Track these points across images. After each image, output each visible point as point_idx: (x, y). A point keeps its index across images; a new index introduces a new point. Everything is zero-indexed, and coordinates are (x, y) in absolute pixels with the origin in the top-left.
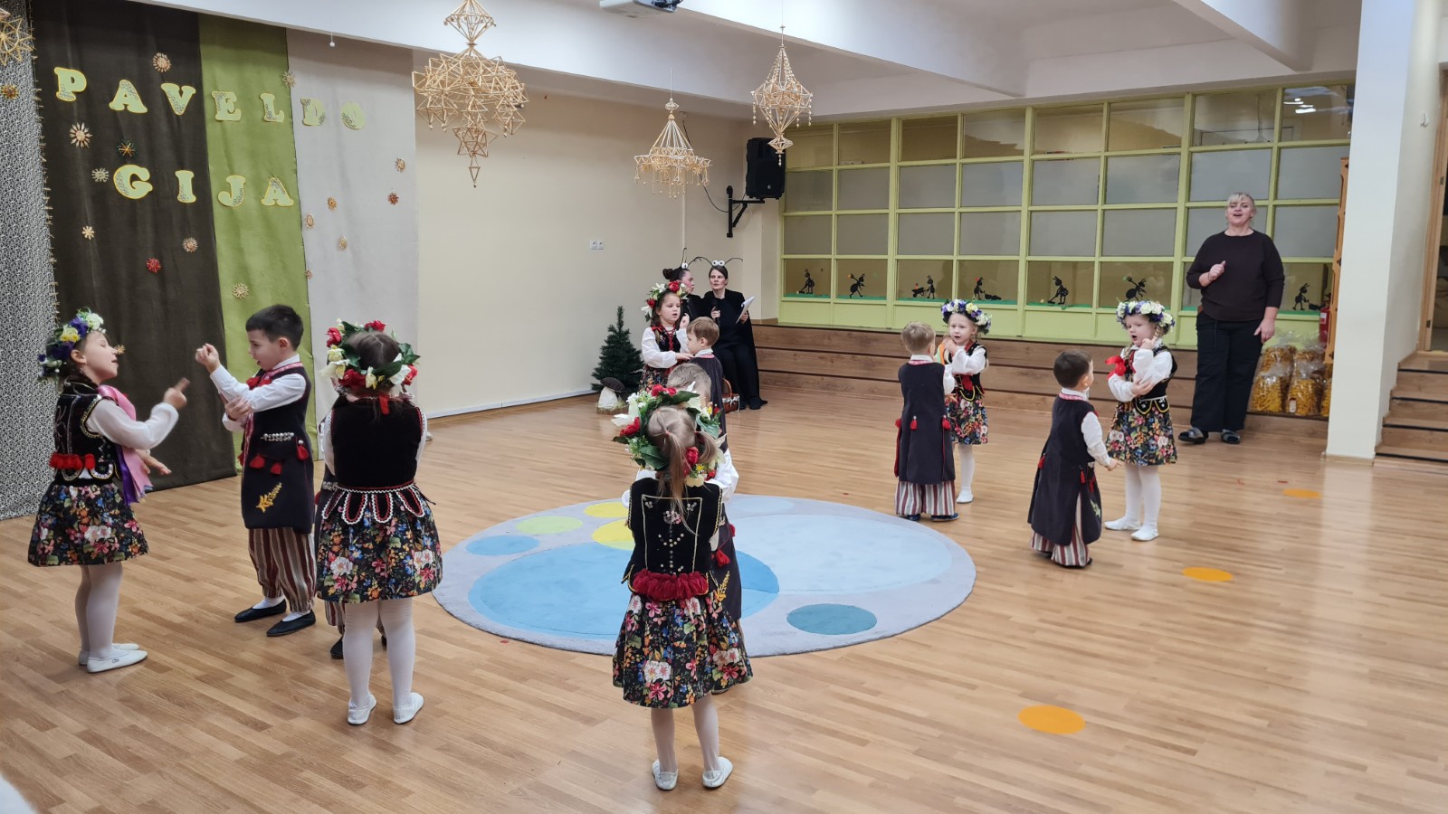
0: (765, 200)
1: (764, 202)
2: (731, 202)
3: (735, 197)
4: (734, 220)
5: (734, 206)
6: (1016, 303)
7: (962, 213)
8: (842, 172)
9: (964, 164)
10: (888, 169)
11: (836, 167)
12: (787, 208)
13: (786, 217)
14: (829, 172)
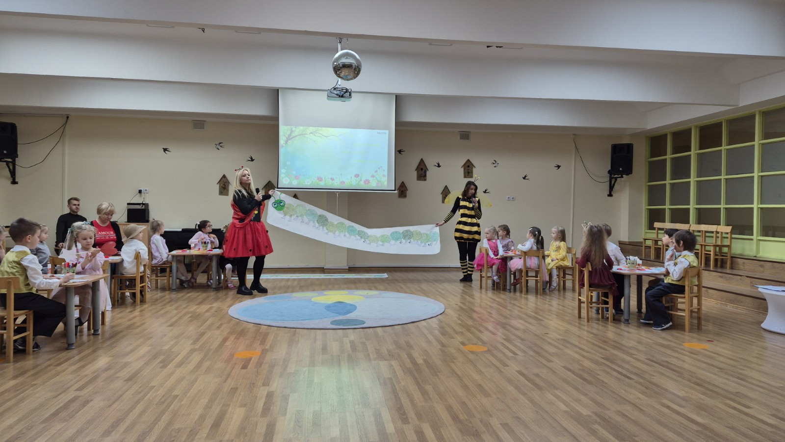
0: (623, 176)
1: (623, 177)
5: (612, 179)
6: (752, 235)
7: (726, 179)
8: (674, 160)
9: (727, 150)
10: (690, 156)
11: (669, 156)
12: (651, 180)
13: (650, 186)
14: (665, 160)
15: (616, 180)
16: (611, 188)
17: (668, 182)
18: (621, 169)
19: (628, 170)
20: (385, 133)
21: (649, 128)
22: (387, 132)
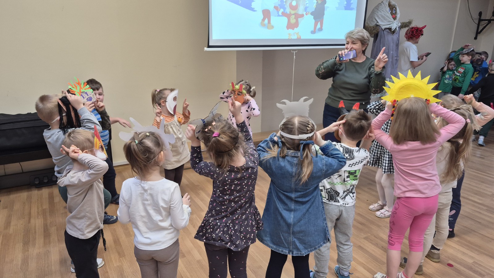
2: (480, 20)
3: (482, 18)
4: (479, 30)
5: (482, 23)
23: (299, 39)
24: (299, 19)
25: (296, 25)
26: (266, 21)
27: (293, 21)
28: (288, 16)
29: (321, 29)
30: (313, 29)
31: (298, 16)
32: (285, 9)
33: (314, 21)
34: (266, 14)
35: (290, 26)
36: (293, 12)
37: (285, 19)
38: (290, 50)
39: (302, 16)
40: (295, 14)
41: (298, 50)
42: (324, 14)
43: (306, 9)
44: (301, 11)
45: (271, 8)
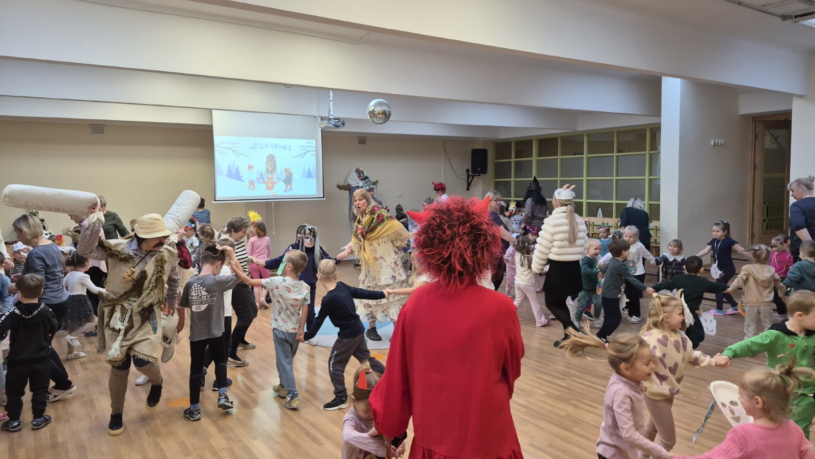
0: (480, 175)
3: (469, 173)
5: (469, 177)
7: (561, 180)
8: (516, 162)
9: (561, 159)
10: (532, 160)
11: (513, 160)
12: (496, 177)
13: (495, 181)
14: (511, 162)
15: (473, 177)
16: (469, 184)
17: (513, 179)
18: (479, 169)
19: (484, 171)
20: (313, 143)
21: (501, 138)
22: (314, 141)
23: (276, 195)
24: (274, 185)
25: (272, 188)
26: (252, 186)
27: (270, 185)
28: (267, 183)
29: (291, 189)
30: (285, 189)
31: (273, 183)
32: (263, 179)
33: (285, 185)
34: (252, 183)
35: (268, 188)
36: (269, 181)
37: (264, 186)
38: (270, 202)
39: (276, 183)
40: (271, 182)
41: (276, 202)
42: (291, 181)
43: (278, 179)
44: (275, 180)
45: (254, 179)
